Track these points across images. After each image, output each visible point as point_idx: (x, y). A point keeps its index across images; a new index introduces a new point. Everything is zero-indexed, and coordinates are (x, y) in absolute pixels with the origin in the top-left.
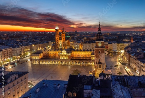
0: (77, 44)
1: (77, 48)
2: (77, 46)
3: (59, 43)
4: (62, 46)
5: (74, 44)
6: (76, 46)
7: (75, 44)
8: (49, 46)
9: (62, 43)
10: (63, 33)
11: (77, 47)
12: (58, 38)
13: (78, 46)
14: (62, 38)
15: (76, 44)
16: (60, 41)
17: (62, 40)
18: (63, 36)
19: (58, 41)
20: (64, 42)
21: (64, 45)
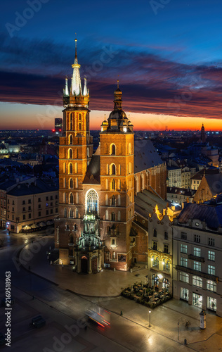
2: (197, 251)
3: (80, 205)
4: (104, 233)
5: (178, 230)
7: (184, 238)
9: (104, 206)
10: (109, 130)
11: (197, 266)
12: (78, 166)
13: (210, 255)
14: (105, 168)
15: (191, 233)
16: (91, 187)
17: (102, 180)
18: (113, 153)
19: (77, 186)
20: (119, 197)
21: (114, 227)
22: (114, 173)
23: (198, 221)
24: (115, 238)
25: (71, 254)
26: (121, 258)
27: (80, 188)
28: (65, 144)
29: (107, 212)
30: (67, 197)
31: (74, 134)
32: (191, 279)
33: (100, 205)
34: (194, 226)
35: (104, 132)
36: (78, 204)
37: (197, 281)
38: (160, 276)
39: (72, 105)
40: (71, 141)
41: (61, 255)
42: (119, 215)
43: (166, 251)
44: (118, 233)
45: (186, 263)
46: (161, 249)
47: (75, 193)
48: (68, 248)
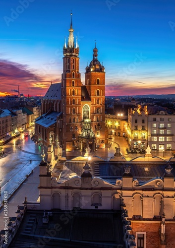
0: (162, 120)
1: (165, 135)
2: (162, 125)
3: (79, 114)
4: (93, 129)
6: (159, 128)
7: (155, 120)
8: (18, 128)
9: (93, 114)
10: (96, 70)
11: (162, 132)
12: (78, 91)
13: (169, 125)
14: (94, 92)
15: (158, 118)
16: (86, 103)
17: (92, 99)
18: (98, 84)
19: (77, 103)
20: (101, 108)
21: (99, 125)
22: (98, 94)
23: (163, 111)
24: (99, 131)
25: (74, 145)
26: (102, 142)
27: (79, 104)
28: (70, 77)
29: (95, 117)
30: (71, 110)
31: (75, 71)
32: (158, 139)
33: (91, 114)
34: (160, 114)
35: (93, 71)
36: (78, 114)
37: (162, 139)
38: (139, 142)
39: (74, 54)
40: (73, 76)
41: (67, 146)
42: (101, 118)
43: (143, 129)
44: (100, 128)
45: (155, 132)
46: (140, 128)
47: (76, 107)
48: (72, 141)
